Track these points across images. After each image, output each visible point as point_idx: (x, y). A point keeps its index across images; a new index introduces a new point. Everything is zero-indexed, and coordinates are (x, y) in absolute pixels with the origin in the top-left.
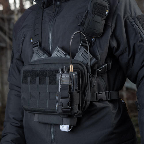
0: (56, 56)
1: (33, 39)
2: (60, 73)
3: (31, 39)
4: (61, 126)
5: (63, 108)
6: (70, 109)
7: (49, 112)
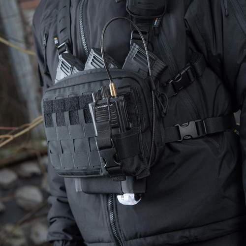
0: (93, 67)
1: (58, 39)
2: (94, 101)
3: (56, 39)
4: (119, 197)
5: (108, 166)
6: (119, 167)
7: (95, 174)
